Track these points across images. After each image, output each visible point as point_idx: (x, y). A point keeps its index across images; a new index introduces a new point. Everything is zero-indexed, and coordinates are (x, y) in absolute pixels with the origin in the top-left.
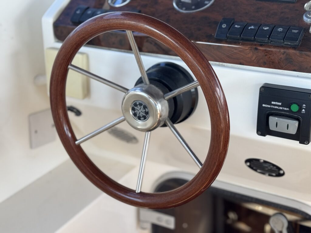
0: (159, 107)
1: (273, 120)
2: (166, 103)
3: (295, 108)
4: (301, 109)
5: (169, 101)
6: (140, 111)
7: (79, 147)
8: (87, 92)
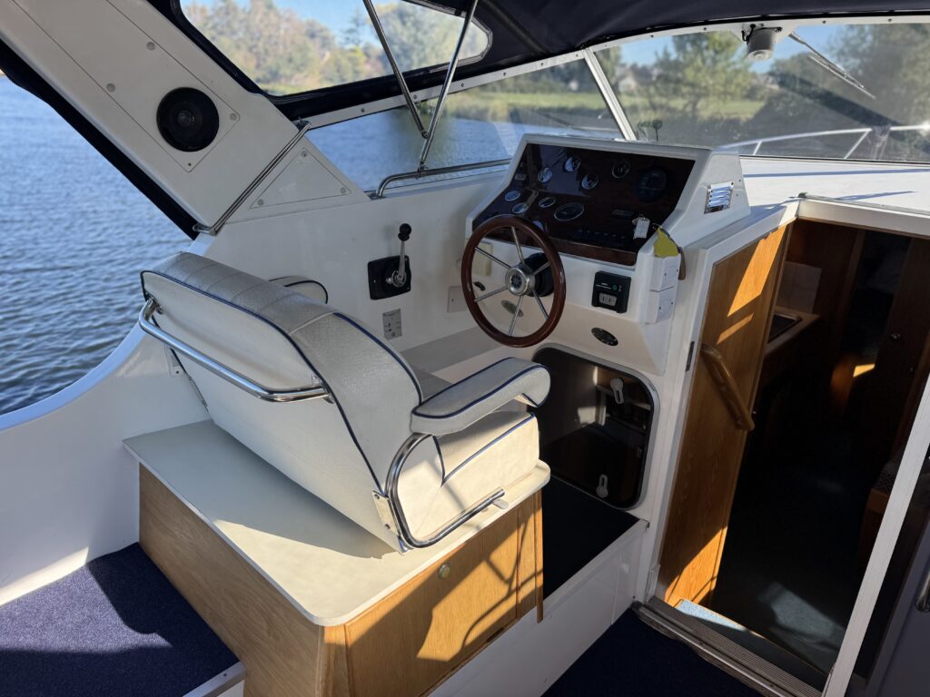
0: (528, 280)
1: (602, 295)
2: (534, 278)
3: (615, 288)
4: (618, 288)
5: (536, 276)
6: (516, 281)
7: (476, 304)
8: (489, 272)
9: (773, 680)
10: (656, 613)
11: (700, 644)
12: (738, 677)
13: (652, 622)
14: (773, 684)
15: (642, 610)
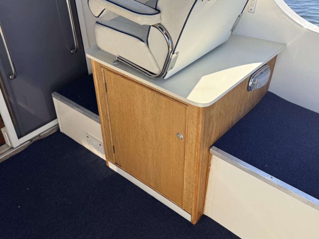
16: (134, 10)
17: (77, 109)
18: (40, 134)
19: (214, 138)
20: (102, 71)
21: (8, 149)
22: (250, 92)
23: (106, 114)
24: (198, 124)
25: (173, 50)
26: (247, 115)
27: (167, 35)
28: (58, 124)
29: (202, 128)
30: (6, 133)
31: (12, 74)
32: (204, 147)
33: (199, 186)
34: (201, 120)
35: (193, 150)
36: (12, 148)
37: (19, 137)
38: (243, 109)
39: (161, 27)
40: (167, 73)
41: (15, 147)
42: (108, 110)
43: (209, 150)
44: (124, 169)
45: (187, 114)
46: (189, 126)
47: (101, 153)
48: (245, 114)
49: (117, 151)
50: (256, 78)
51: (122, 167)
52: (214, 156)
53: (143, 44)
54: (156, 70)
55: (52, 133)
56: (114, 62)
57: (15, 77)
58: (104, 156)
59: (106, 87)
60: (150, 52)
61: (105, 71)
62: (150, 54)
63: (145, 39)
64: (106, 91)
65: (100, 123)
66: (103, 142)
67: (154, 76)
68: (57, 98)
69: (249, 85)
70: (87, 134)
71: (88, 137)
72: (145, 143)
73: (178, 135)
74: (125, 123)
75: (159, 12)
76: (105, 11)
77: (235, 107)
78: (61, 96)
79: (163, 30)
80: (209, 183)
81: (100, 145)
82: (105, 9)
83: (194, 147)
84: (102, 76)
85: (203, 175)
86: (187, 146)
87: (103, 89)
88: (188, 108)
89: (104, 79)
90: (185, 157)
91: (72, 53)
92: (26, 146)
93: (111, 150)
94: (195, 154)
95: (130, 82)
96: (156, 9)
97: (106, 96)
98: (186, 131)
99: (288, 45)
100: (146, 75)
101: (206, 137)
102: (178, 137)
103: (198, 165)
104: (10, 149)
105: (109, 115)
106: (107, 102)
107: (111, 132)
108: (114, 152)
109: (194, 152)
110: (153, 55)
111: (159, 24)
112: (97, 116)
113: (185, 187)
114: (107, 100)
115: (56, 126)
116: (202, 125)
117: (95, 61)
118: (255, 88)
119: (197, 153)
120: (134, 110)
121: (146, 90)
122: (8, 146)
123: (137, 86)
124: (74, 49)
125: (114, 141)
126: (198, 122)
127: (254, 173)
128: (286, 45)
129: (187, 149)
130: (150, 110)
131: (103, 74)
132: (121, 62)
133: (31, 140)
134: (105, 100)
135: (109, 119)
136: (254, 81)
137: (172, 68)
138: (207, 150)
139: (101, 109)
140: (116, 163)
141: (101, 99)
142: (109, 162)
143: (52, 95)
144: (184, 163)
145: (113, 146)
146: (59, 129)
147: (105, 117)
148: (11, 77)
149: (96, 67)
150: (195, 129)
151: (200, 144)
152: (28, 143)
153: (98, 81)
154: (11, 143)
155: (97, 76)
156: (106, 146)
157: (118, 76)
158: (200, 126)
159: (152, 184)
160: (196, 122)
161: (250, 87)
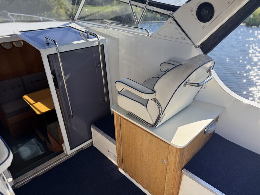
9: (56, 160)
10: (20, 182)
11: (37, 173)
12: (50, 169)
13: (21, 184)
14: (57, 161)
15: (16, 186)
16: (141, 91)
17: (104, 135)
18: (82, 147)
19: (184, 163)
20: (120, 118)
21: (64, 155)
22: (205, 135)
23: (119, 141)
24: (176, 157)
25: (162, 112)
26: (203, 147)
27: (159, 104)
28: (93, 141)
29: (178, 159)
30: (64, 147)
31: (70, 115)
32: (179, 170)
33: (174, 193)
34: (178, 155)
35: (172, 171)
36: (67, 155)
37: (71, 149)
38: (201, 145)
39: (155, 100)
40: (157, 124)
41: (68, 155)
42: (121, 139)
43: (181, 171)
44: (128, 173)
45: (169, 150)
46: (170, 157)
47: (115, 162)
48: (202, 147)
49: (125, 163)
50: (209, 127)
51: (127, 172)
52: (184, 175)
53: (144, 107)
54: (151, 122)
55: (89, 147)
56: (127, 115)
57: (72, 117)
58: (117, 163)
59: (121, 126)
60: (148, 112)
61: (121, 118)
62: (148, 113)
63: (145, 104)
64: (121, 129)
65: (116, 145)
66: (116, 156)
67: (150, 125)
68: (93, 128)
69: (205, 131)
70: (108, 149)
71: (108, 151)
72: (141, 161)
73: (163, 161)
74: (130, 147)
75: (155, 92)
76: (124, 89)
77: (197, 144)
78: (96, 127)
79: (156, 101)
80: (180, 190)
81: (115, 157)
82: (124, 88)
83: (173, 170)
84: (119, 120)
85: (177, 185)
86: (168, 168)
87: (119, 128)
88: (170, 146)
89: (120, 122)
90: (167, 174)
91: (103, 104)
92: (74, 155)
93: (121, 161)
94: (173, 174)
95: (135, 126)
96: (153, 90)
97: (120, 131)
98: (168, 159)
99: (226, 107)
100: (145, 124)
101: (180, 164)
102: (163, 162)
103: (175, 181)
104: (66, 156)
105: (121, 142)
106: (121, 134)
107: (122, 151)
108: (123, 163)
109: (172, 172)
110: (149, 114)
111: (155, 98)
112: (115, 140)
113: (165, 192)
114: (121, 133)
115: (91, 143)
116: (179, 158)
117: (116, 113)
118: (208, 133)
119: (174, 174)
120: (136, 141)
121: (144, 132)
122: (65, 154)
123: (139, 129)
124: (105, 101)
125: (123, 157)
126: (176, 155)
127: (211, 190)
128: (225, 108)
129: (168, 170)
130: (146, 143)
131: (120, 120)
132: (130, 115)
133: (77, 151)
134: (120, 133)
135: (121, 144)
136: (208, 129)
137: (160, 122)
138: (180, 171)
139: (117, 138)
140: (123, 169)
141: (117, 132)
142: (119, 168)
143: (91, 126)
144: (166, 178)
145: (123, 160)
146: (93, 144)
147: (119, 142)
148: (70, 117)
149: (116, 116)
150: (174, 159)
151: (177, 168)
152: (76, 153)
153: (117, 123)
154: (67, 153)
155: (116, 120)
156: (118, 158)
157: (128, 122)
158: (177, 158)
159: (144, 185)
160: (175, 155)
161: (206, 132)
